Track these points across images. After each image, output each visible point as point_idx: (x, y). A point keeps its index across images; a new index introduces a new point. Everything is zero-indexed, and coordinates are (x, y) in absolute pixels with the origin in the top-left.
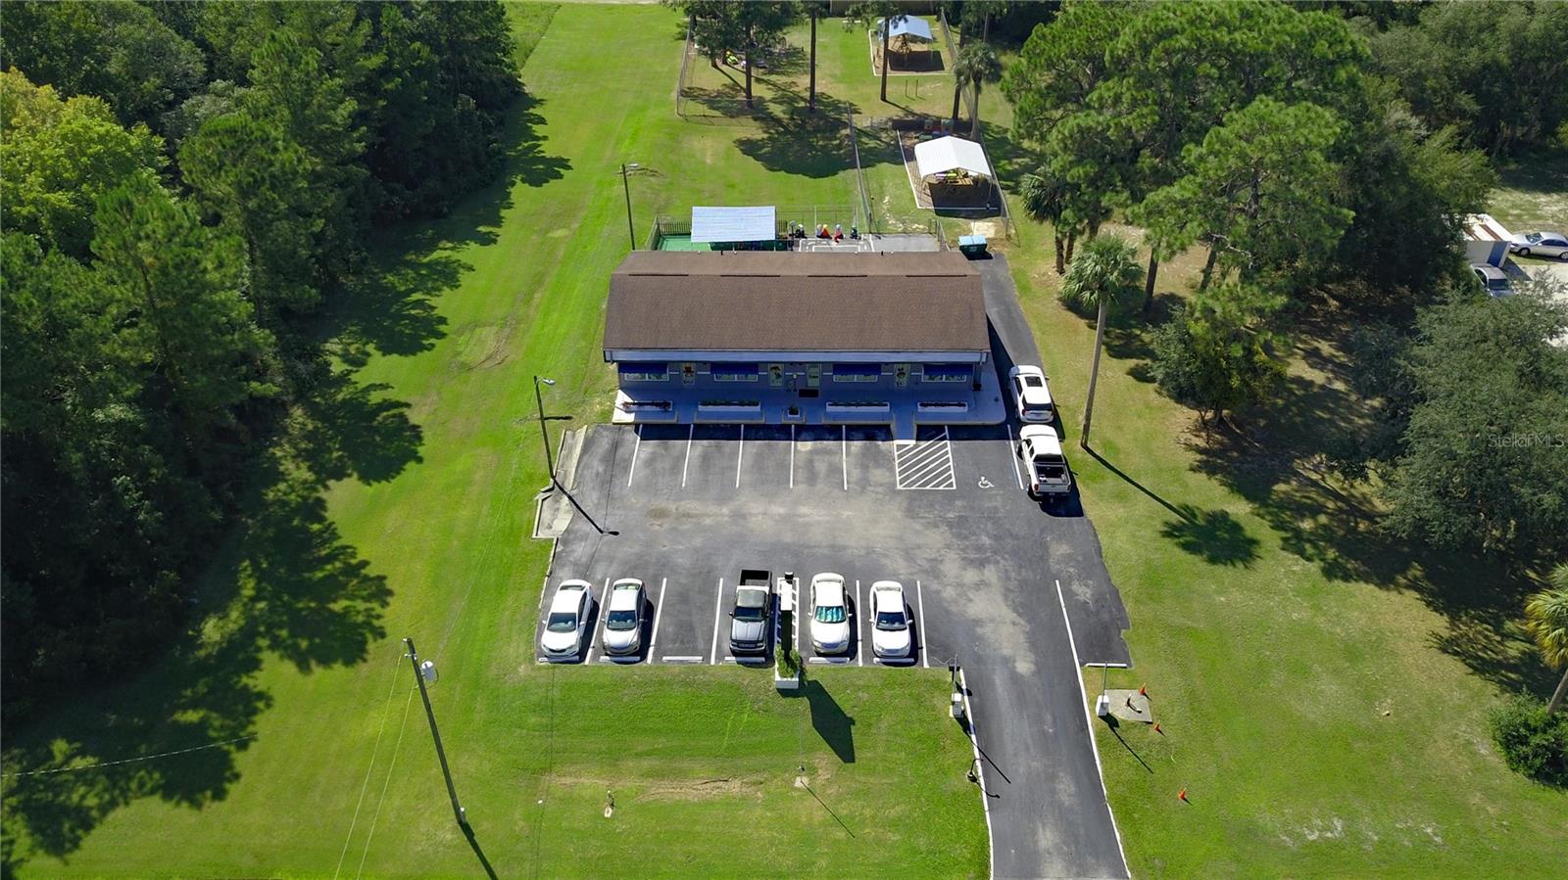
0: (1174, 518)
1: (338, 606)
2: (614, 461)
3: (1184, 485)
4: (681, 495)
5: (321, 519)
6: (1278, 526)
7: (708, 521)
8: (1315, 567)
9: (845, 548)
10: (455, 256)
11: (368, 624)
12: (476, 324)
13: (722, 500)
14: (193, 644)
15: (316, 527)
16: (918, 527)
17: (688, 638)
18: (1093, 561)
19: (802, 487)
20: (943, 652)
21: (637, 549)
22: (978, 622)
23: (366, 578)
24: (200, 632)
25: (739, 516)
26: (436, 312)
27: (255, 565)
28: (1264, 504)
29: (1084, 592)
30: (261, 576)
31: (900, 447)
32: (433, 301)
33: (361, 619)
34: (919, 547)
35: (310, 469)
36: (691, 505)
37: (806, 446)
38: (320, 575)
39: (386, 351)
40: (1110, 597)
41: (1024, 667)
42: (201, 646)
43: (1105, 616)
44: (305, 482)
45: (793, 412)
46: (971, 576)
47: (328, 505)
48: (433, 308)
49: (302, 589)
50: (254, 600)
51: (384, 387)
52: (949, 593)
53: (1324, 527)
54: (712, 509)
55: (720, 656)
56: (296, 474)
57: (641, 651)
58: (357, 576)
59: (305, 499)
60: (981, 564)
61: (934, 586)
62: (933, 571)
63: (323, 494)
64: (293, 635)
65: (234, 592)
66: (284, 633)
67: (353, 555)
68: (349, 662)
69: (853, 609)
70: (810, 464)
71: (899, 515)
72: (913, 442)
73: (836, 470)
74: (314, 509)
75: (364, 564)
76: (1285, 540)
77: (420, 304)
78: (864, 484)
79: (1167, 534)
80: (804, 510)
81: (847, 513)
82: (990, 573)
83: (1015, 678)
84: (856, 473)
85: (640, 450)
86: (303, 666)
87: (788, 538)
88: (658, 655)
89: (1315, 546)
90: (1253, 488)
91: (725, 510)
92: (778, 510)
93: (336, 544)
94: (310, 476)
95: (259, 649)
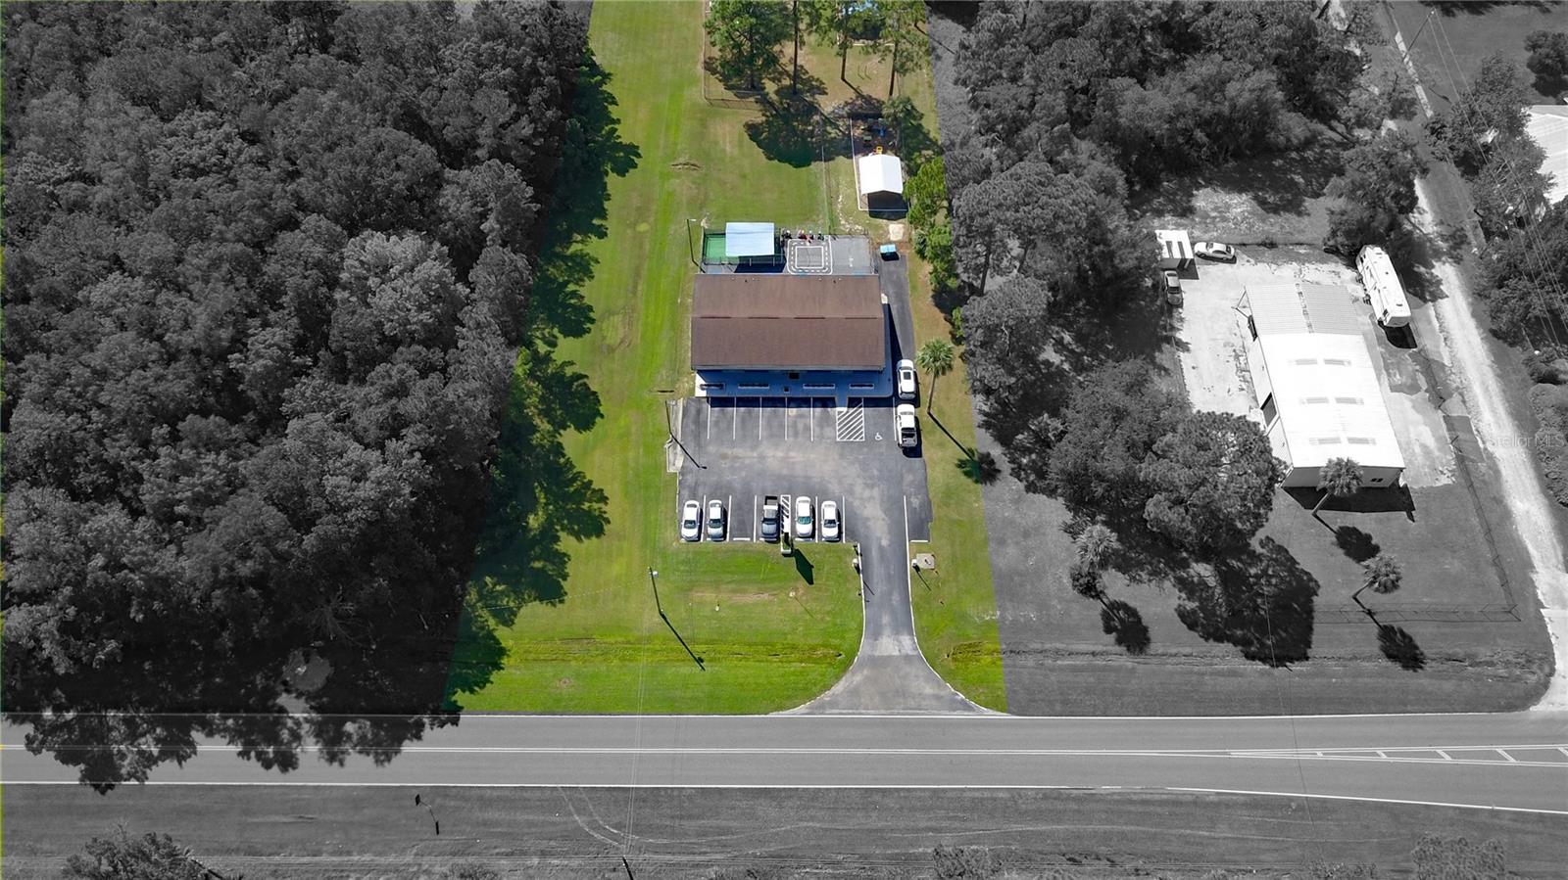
0: (965, 457)
1: (586, 506)
2: (699, 423)
3: (973, 437)
4: (733, 444)
5: (564, 456)
6: (1012, 461)
7: (747, 461)
8: (1021, 485)
9: (810, 478)
10: (587, 250)
11: (600, 516)
12: (610, 313)
13: (754, 448)
14: (526, 529)
15: (562, 460)
16: (845, 464)
17: (744, 529)
18: (923, 485)
19: (792, 439)
20: (853, 535)
21: (715, 478)
22: (868, 519)
23: (594, 491)
24: (527, 523)
25: (762, 458)
26: (585, 301)
27: (541, 484)
28: (1009, 448)
29: (916, 502)
30: (546, 491)
31: (840, 413)
32: (582, 291)
33: (597, 513)
34: (845, 476)
35: (549, 422)
36: (739, 451)
37: (793, 411)
38: (572, 489)
39: (566, 335)
40: (927, 504)
41: (885, 543)
42: (531, 530)
43: (923, 516)
44: (549, 432)
45: (787, 390)
46: (867, 493)
47: (565, 446)
48: (583, 297)
49: (567, 498)
50: (547, 504)
51: (571, 363)
52: (856, 503)
53: (1034, 461)
54: (749, 454)
55: (757, 539)
56: (542, 427)
57: (724, 536)
58: (589, 489)
59: (552, 442)
60: (872, 487)
61: (850, 500)
62: (851, 492)
63: (560, 440)
64: (569, 523)
65: (536, 499)
66: (566, 522)
67: (585, 477)
68: (598, 536)
69: (814, 517)
70: (795, 425)
71: (836, 457)
72: (845, 409)
73: (807, 428)
74: (558, 449)
75: (590, 482)
76: (1013, 469)
77: (574, 294)
78: (821, 436)
79: (959, 466)
80: (792, 454)
81: (812, 456)
82: (876, 492)
83: (881, 548)
84: (818, 430)
85: (711, 413)
86: (579, 539)
87: (785, 472)
88: (732, 537)
89: (1026, 473)
90: (1004, 439)
91: (755, 454)
92: (780, 454)
93: (575, 471)
94: (549, 427)
95: (557, 531)
